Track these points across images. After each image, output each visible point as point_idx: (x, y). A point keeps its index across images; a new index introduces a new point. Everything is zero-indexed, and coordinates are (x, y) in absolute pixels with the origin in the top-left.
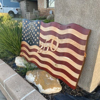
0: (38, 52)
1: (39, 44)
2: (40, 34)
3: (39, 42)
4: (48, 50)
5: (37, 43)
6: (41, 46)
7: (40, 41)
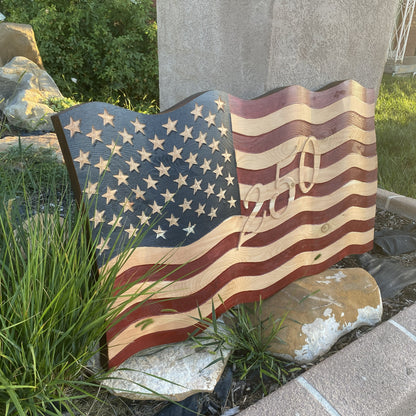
0: (243, 239)
1: (239, 203)
2: (239, 154)
3: (237, 196)
4: (292, 199)
5: (232, 202)
6: (252, 205)
7: (241, 185)
